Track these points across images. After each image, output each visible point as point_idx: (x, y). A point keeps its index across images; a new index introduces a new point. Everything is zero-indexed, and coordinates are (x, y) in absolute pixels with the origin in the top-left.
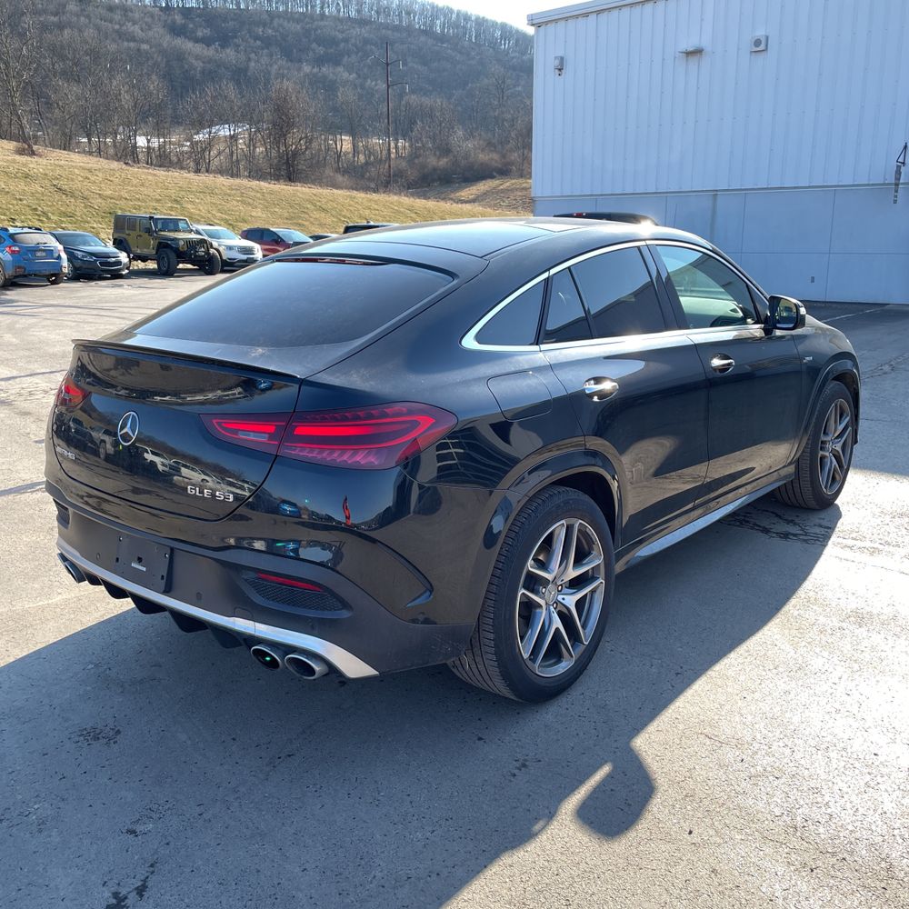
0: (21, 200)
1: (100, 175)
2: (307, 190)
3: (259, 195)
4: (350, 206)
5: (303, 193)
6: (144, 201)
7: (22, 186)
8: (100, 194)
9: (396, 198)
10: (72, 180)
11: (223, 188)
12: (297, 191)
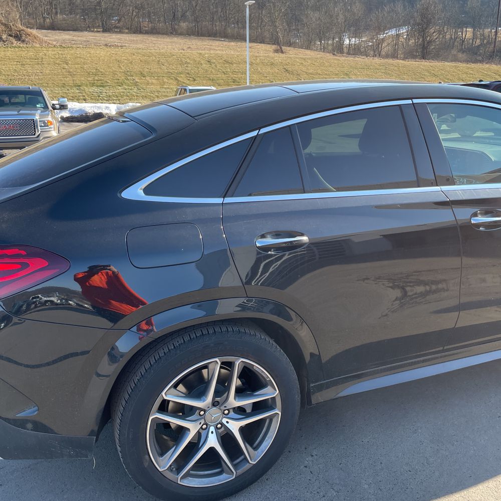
0: (266, 77)
1: (309, 61)
2: (428, 64)
3: (396, 68)
4: (454, 72)
5: (424, 66)
6: (329, 75)
7: (269, 69)
8: (306, 72)
9: (487, 66)
10: (294, 65)
11: (375, 65)
12: (421, 64)
